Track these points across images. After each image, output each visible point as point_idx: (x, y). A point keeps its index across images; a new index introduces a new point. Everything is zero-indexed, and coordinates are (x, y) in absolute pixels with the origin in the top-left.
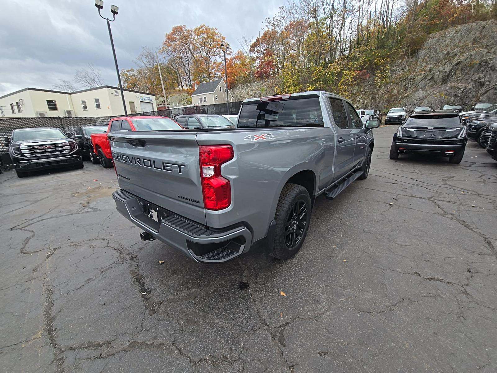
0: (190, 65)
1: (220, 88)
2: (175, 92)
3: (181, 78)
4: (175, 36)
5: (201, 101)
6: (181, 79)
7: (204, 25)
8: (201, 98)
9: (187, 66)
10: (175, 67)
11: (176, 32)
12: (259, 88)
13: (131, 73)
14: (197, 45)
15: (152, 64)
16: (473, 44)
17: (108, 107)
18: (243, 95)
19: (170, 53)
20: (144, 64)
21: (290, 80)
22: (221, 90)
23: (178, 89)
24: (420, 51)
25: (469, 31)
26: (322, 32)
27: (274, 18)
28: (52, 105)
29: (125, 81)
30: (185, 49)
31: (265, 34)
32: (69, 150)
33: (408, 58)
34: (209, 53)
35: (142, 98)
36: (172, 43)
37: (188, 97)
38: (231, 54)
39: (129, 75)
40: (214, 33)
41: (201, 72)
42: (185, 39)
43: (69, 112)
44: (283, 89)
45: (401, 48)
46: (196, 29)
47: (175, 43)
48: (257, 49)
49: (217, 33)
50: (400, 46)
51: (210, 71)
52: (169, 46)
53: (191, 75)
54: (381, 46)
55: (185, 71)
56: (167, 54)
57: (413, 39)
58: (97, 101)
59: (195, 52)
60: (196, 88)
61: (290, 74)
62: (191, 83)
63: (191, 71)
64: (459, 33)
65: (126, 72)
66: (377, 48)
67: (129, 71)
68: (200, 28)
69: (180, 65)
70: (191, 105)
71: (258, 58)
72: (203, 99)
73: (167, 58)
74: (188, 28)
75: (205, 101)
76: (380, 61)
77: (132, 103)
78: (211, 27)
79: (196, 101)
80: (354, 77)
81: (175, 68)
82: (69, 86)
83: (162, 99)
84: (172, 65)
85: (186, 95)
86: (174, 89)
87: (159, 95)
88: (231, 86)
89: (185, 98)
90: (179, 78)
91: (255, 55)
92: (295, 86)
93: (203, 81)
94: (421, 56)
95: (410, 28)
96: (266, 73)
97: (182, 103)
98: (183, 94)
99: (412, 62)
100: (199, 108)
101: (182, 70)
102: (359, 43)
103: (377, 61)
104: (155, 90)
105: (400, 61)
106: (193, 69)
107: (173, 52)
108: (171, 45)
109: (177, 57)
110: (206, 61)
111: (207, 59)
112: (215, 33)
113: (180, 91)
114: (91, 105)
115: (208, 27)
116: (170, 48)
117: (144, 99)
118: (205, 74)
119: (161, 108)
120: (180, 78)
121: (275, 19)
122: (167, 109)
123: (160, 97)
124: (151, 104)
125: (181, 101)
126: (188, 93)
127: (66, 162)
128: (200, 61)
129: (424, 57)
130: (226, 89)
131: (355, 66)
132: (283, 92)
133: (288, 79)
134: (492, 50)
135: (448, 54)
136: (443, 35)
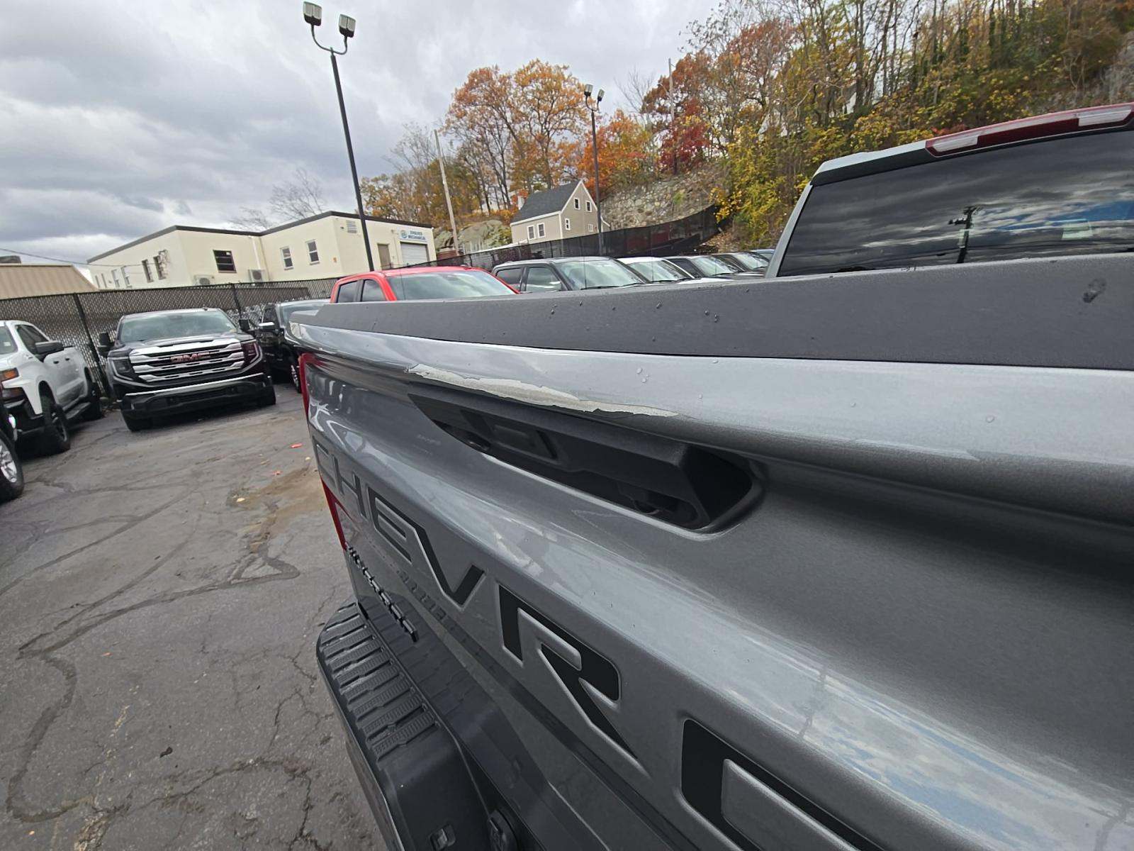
0: (505, 156)
1: (577, 201)
2: (474, 219)
3: (487, 186)
4: (474, 93)
5: (531, 235)
6: (486, 189)
7: (538, 61)
8: (531, 229)
9: (499, 157)
10: (473, 162)
11: (477, 84)
12: (669, 196)
13: (382, 184)
14: (521, 110)
15: (423, 160)
17: (335, 259)
18: (628, 214)
19: (462, 131)
20: (409, 163)
21: (751, 168)
22: (577, 206)
23: (479, 211)
24: (1109, 73)
26: (834, 41)
27: (710, 19)
28: (225, 261)
29: (368, 203)
30: (496, 119)
31: (680, 66)
32: (242, 362)
33: (1080, 88)
34: (547, 126)
35: (404, 234)
36: (467, 109)
37: (503, 228)
38: (602, 120)
39: (377, 189)
40: (560, 77)
41: (530, 170)
42: (496, 98)
43: (257, 274)
44: (731, 191)
45: (1057, 64)
46: (520, 73)
47: (473, 108)
48: (659, 104)
49: (566, 77)
50: (1055, 59)
51: (551, 165)
52: (459, 117)
53: (509, 178)
54: (1002, 59)
55: (495, 169)
56: (455, 134)
57: (1088, 42)
58: (312, 246)
59: (517, 127)
60: (520, 206)
61: (749, 152)
62: (507, 196)
63: (509, 167)
65: (371, 183)
66: (993, 66)
67: (376, 180)
68: (528, 68)
69: (484, 158)
70: (511, 246)
71: (660, 126)
72: (536, 231)
73: (457, 144)
74: (502, 73)
75: (542, 234)
76: (1003, 99)
77: (383, 247)
78: (552, 64)
79: (521, 234)
81: (473, 166)
82: (259, 220)
83: (445, 236)
84: (466, 160)
85: (498, 222)
86: (471, 211)
87: (440, 228)
88: (602, 194)
89: (496, 230)
90: (482, 187)
91: (655, 119)
92: (763, 183)
93: (535, 188)
94: (1113, 84)
95: (1076, 14)
96: (686, 157)
97: (489, 242)
98: (492, 222)
99: (1091, 97)
100: (529, 250)
101: (488, 168)
102: (938, 58)
103: (996, 98)
104: (432, 217)
105: (1059, 96)
106: (512, 164)
107: (468, 129)
108: (465, 115)
109: (478, 141)
110: (541, 142)
111: (543, 139)
112: (564, 78)
113: (483, 215)
114: (301, 256)
115: (547, 64)
116: (463, 122)
117: (409, 237)
118: (539, 172)
119: (445, 254)
120: (484, 187)
121: (713, 21)
122: (458, 255)
123: (440, 231)
124: (424, 248)
125: (487, 237)
126: (502, 219)
127: (236, 392)
128: (527, 144)
129: (1123, 86)
130: (588, 204)
131: (935, 115)
132: (732, 200)
133: (744, 166)
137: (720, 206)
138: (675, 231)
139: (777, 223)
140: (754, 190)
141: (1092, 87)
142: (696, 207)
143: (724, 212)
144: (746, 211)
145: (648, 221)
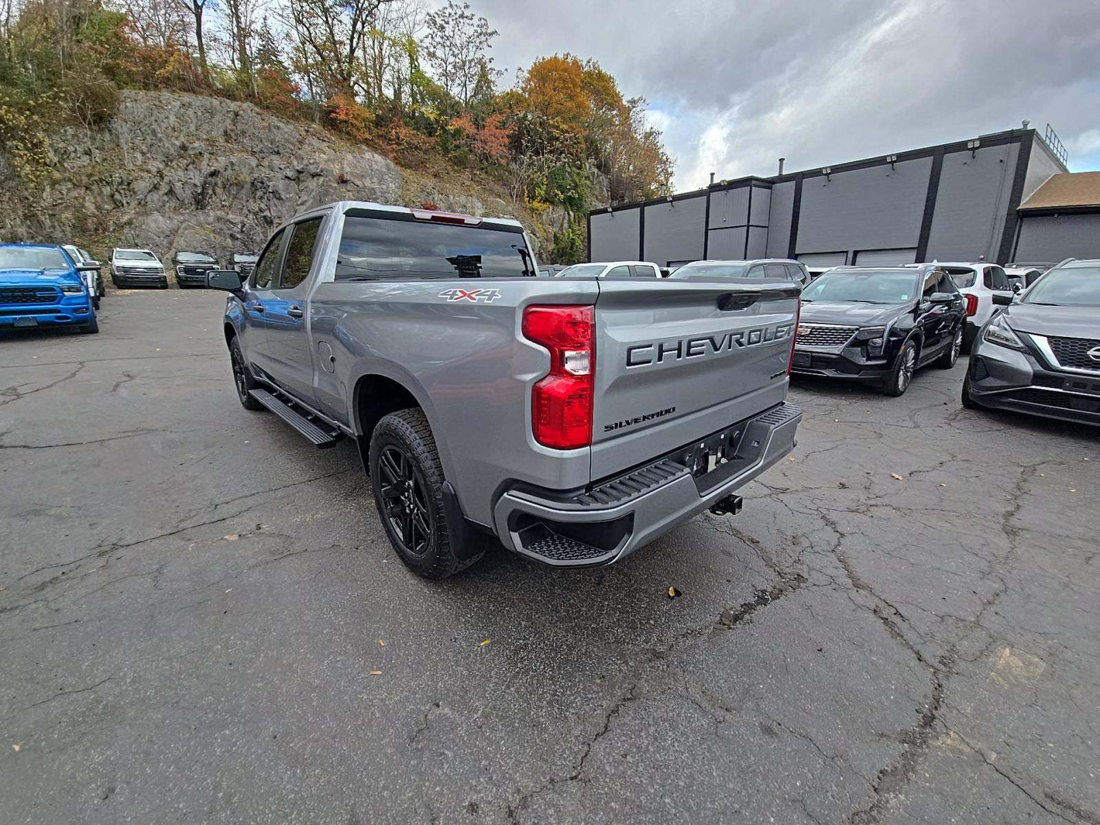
16: (227, 141)
24: (115, 123)
25: (209, 112)
33: (90, 129)
45: (61, 98)
50: (57, 93)
57: (87, 87)
64: (191, 110)
94: (122, 134)
134: (266, 163)
135: (184, 147)
136: (157, 103)
141: (101, 130)
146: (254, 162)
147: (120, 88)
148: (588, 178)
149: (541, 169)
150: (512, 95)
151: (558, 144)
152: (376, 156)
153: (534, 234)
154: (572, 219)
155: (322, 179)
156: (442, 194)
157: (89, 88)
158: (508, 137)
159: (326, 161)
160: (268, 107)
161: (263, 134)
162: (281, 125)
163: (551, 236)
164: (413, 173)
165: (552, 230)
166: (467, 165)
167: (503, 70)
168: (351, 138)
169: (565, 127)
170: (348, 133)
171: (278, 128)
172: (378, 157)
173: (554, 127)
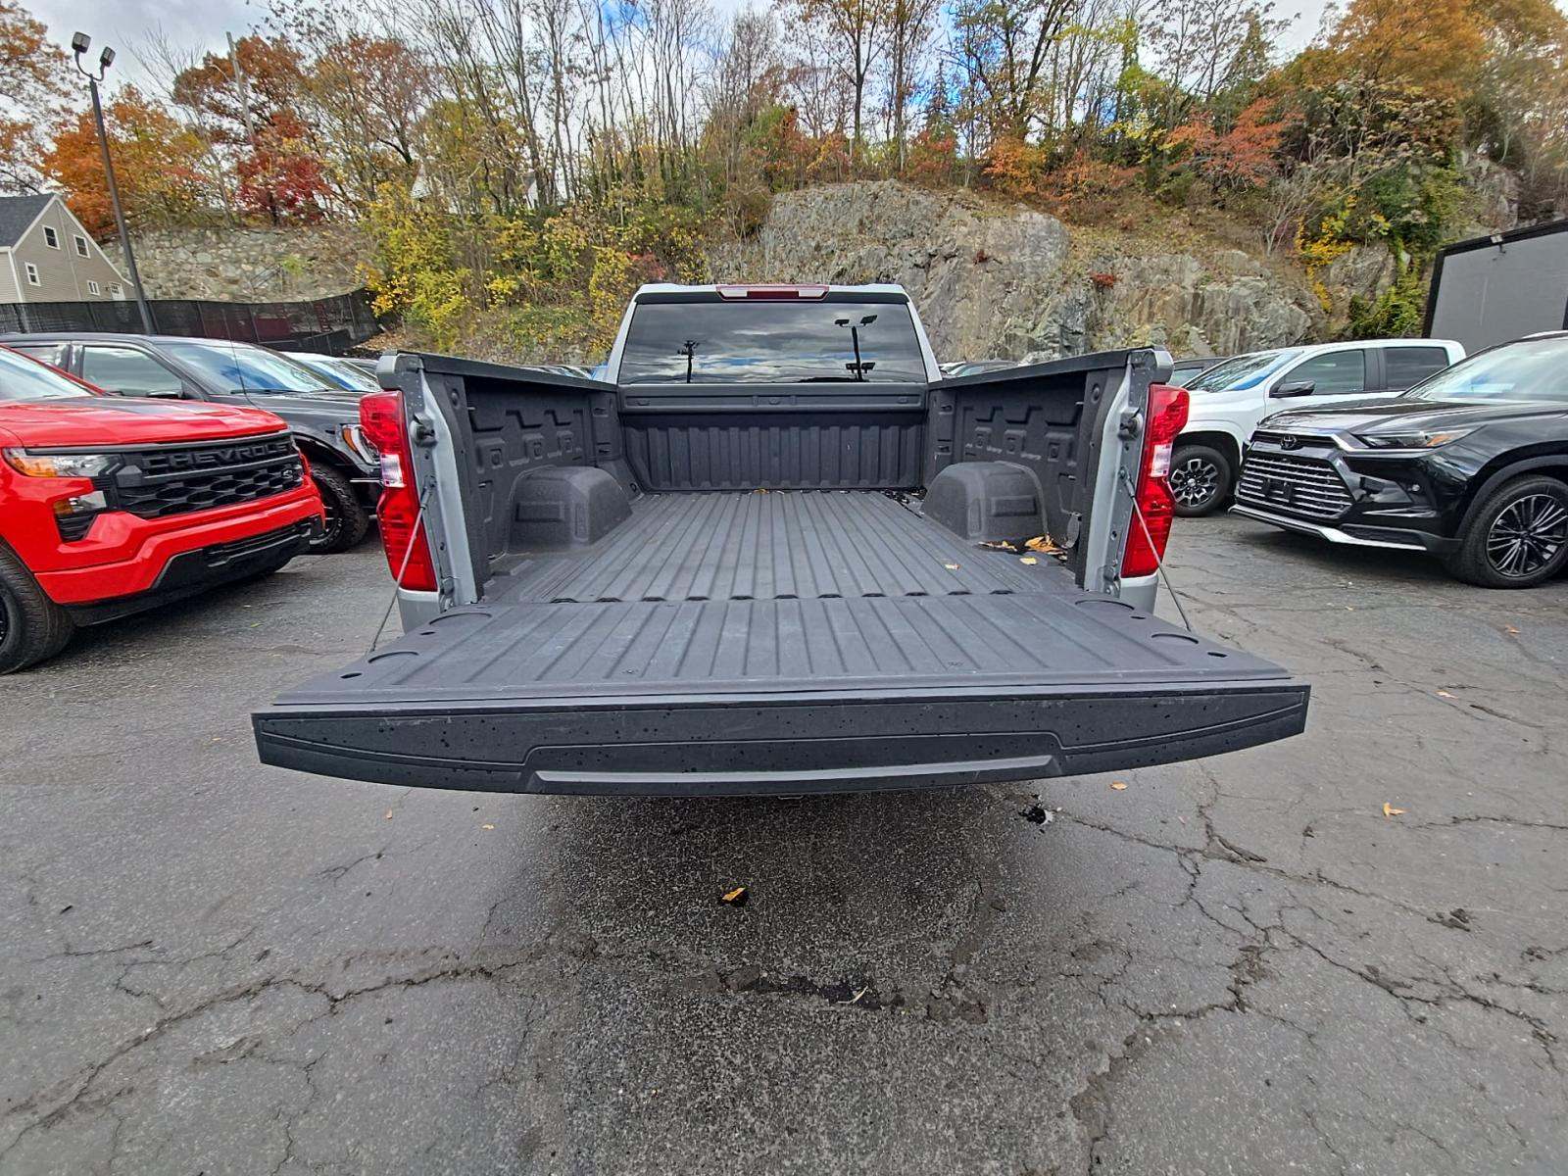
1: (49, 232)
12: (270, 259)
16: (860, 232)
18: (182, 274)
21: (414, 247)
22: (52, 242)
24: (764, 232)
25: (849, 200)
33: (743, 242)
44: (388, 274)
45: (723, 214)
50: (719, 208)
54: (675, 195)
64: (832, 203)
66: (668, 200)
76: (682, 238)
80: (628, 270)
92: (438, 271)
94: (767, 243)
95: (733, 166)
99: (753, 253)
102: (617, 175)
103: (676, 236)
105: (727, 246)
129: (775, 247)
130: (80, 242)
131: (625, 238)
132: (393, 287)
133: (403, 241)
134: (895, 251)
135: (818, 248)
136: (803, 202)
137: (373, 295)
138: (298, 320)
139: (470, 331)
140: (426, 277)
141: (751, 242)
142: (330, 287)
143: (383, 304)
144: (420, 307)
145: (232, 294)
146: (883, 251)
147: (773, 192)
148: (1462, 181)
149: (1344, 180)
150: (1306, 57)
151: (1393, 126)
152: (1036, 215)
153: (1300, 305)
154: (1404, 267)
155: (955, 260)
156: (1129, 257)
157: (745, 198)
158: (1282, 134)
159: (965, 236)
160: (911, 180)
161: (897, 215)
162: (921, 198)
163: (1344, 306)
164: (1090, 230)
165: (1346, 294)
166: (1187, 202)
167: (1291, 17)
168: (1009, 198)
169: (1417, 90)
170: (1004, 191)
171: (917, 203)
172: (1038, 217)
173: (1391, 95)
